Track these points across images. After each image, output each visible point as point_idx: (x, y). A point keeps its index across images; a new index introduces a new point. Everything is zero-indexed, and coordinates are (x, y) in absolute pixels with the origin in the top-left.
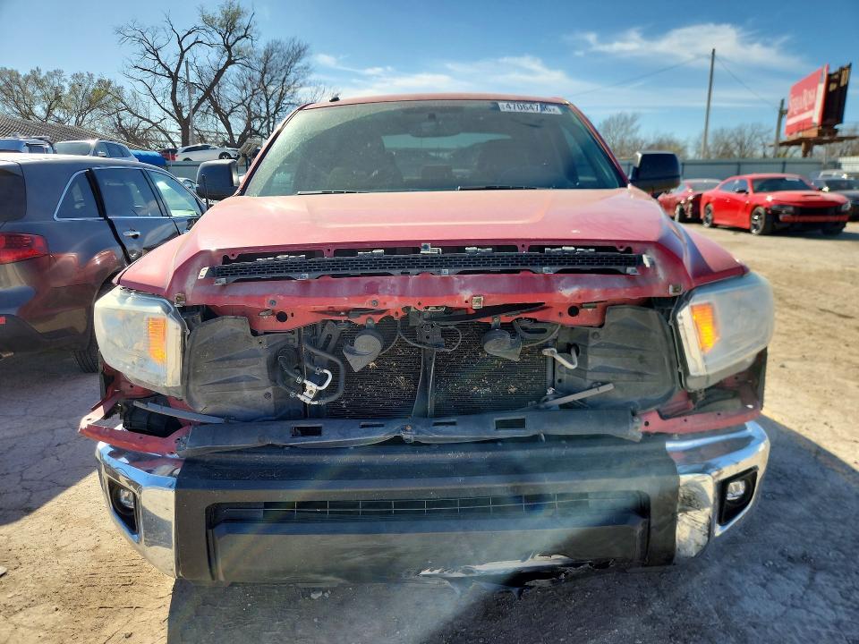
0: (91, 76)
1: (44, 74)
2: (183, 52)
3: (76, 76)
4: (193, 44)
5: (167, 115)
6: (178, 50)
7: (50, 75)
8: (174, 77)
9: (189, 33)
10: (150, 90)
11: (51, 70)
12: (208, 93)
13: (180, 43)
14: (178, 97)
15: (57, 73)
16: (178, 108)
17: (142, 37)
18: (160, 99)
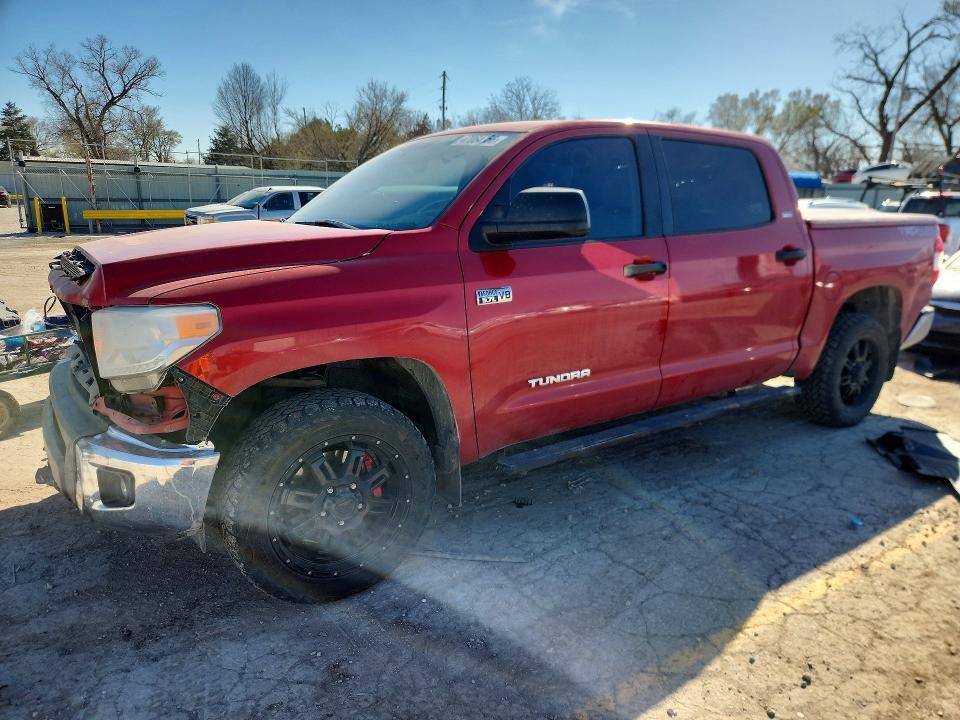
0: (808, 92)
1: (761, 95)
2: (909, 52)
3: (793, 94)
4: (926, 40)
5: (870, 128)
6: (905, 50)
7: (767, 96)
8: (889, 84)
9: (925, 26)
10: (858, 101)
11: (769, 91)
12: (931, 96)
13: (909, 41)
14: (888, 107)
15: (774, 93)
16: (883, 120)
17: (863, 41)
18: (866, 112)
